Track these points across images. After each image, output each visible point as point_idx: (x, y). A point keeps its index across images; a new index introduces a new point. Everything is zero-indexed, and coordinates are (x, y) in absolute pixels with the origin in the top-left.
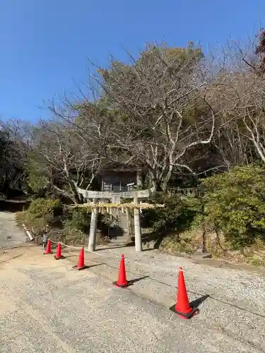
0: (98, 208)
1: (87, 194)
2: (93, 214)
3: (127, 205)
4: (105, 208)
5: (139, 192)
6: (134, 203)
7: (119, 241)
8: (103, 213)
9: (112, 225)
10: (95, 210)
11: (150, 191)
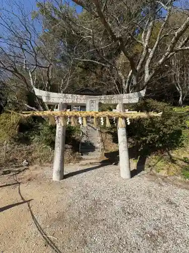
0: (65, 117)
1: (48, 97)
2: (58, 126)
3: (108, 113)
4: (76, 117)
5: (125, 96)
6: (118, 111)
7: (92, 157)
8: (73, 124)
9: (83, 141)
10: (61, 120)
11: (140, 94)
